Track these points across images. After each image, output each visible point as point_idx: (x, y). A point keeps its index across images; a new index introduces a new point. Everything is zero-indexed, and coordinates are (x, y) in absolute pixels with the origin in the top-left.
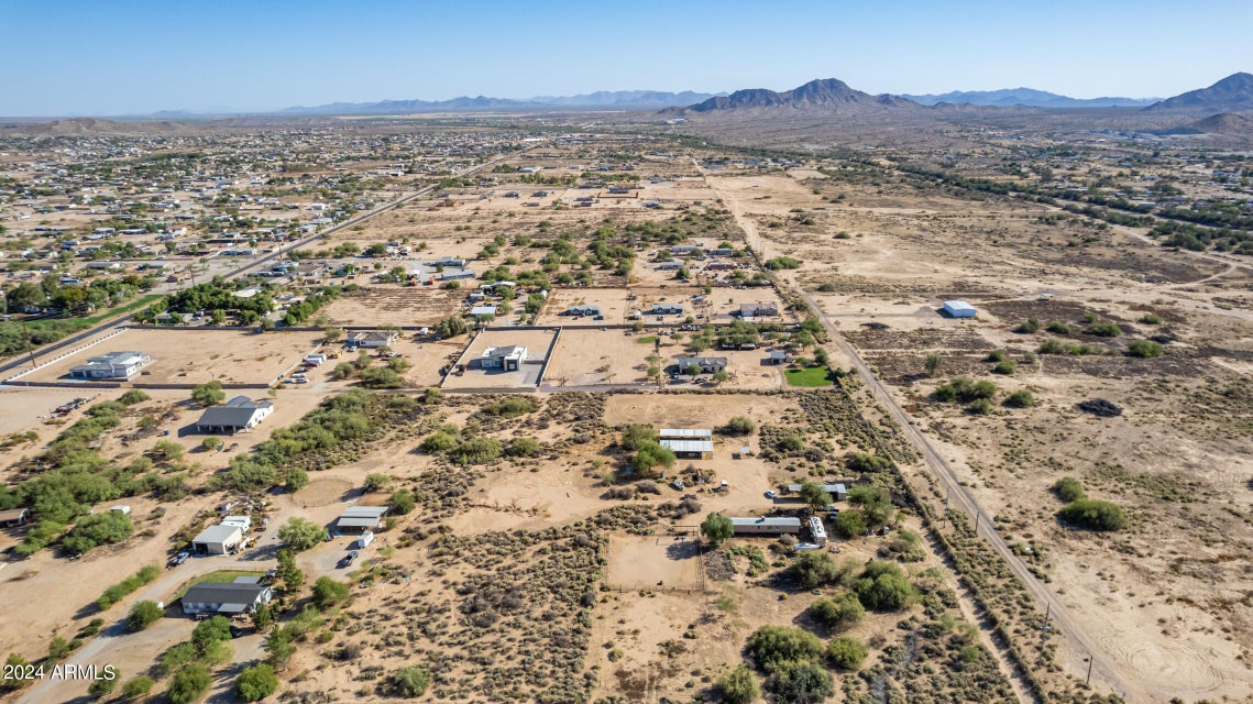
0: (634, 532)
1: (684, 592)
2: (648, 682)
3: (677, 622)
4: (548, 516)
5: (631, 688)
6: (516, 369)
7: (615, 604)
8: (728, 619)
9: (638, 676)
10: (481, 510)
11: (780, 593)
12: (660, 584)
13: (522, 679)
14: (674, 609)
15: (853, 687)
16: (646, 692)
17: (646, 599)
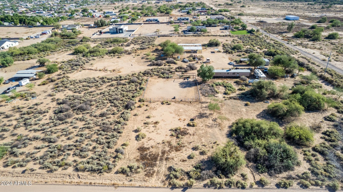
0: (162, 77)
1: (187, 102)
2: (160, 154)
3: (183, 117)
4: (120, 72)
5: (148, 159)
6: (122, 33)
7: (145, 108)
8: (215, 115)
9: (154, 151)
10: (87, 71)
11: (245, 103)
12: (174, 98)
13: (71, 152)
14: (181, 110)
15: (313, 158)
16: (158, 162)
17: (165, 106)
